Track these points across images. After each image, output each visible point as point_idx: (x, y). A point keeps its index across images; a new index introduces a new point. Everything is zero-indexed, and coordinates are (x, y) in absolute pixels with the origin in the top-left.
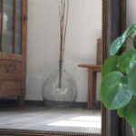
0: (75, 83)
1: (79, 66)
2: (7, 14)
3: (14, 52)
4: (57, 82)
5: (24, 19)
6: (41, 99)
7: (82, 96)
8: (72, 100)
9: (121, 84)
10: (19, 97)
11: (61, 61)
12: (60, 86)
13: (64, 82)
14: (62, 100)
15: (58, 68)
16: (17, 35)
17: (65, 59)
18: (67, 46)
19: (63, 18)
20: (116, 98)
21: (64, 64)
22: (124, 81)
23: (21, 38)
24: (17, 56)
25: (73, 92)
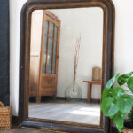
11: (74, 79)
12: (73, 91)
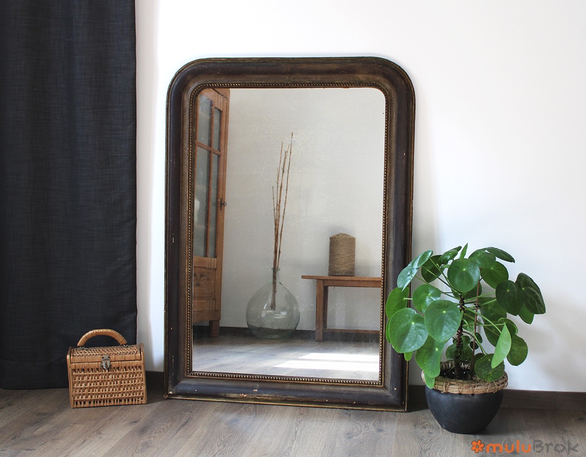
0: (295, 302)
1: (303, 277)
2: (199, 200)
3: (206, 256)
4: (270, 301)
5: (221, 204)
6: (246, 326)
7: (306, 322)
8: (293, 328)
9: (413, 323)
10: (211, 322)
11: (275, 270)
12: (273, 307)
13: (280, 301)
14: (276, 327)
15: (271, 280)
16: (211, 229)
17: (281, 266)
18: (284, 247)
19: (278, 205)
20: (407, 339)
21: (281, 274)
22: (418, 319)
23: (216, 232)
24: (210, 261)
25: (294, 317)
